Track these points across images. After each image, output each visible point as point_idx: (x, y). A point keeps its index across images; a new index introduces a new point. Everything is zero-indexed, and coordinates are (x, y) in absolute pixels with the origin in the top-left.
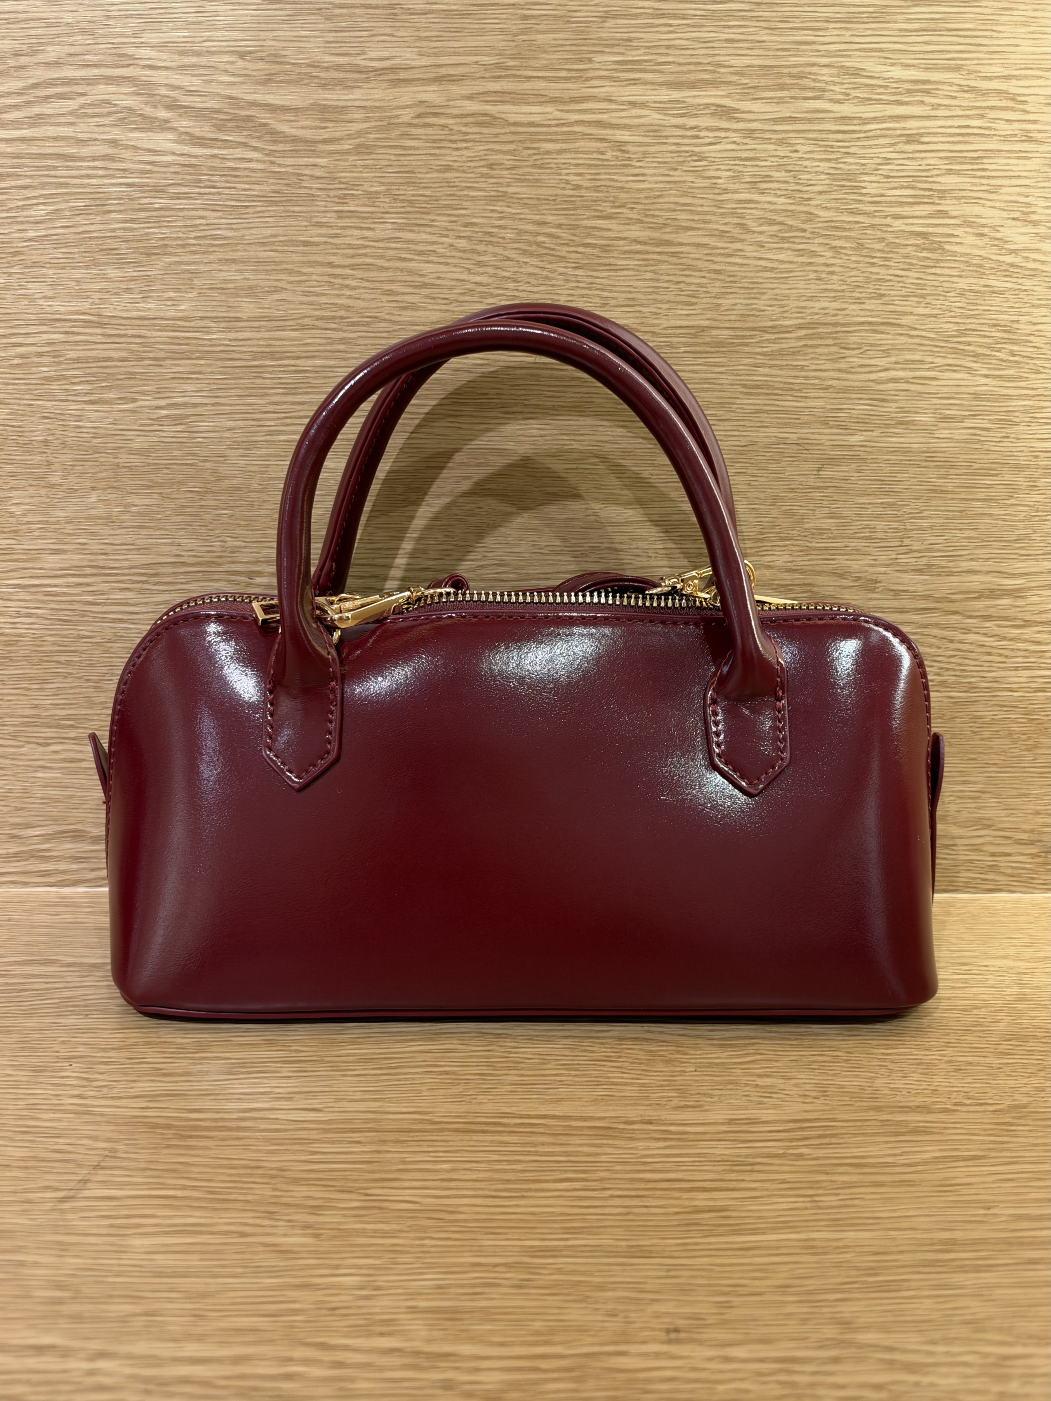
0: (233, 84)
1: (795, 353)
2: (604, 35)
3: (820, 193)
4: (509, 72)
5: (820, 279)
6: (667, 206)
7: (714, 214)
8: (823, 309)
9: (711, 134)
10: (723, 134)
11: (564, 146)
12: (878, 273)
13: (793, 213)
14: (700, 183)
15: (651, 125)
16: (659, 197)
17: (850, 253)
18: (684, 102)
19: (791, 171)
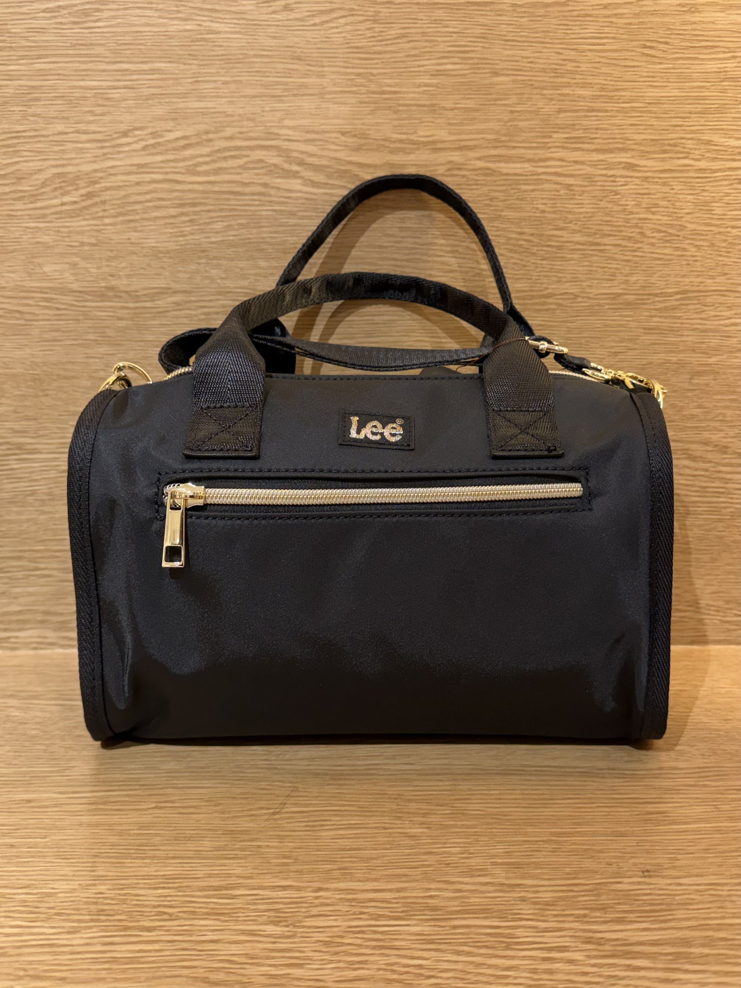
0: (336, 150)
1: (674, 308)
2: (558, 122)
3: (688, 213)
4: (502, 144)
5: (688, 264)
6: (596, 222)
7: (625, 226)
8: (691, 282)
9: (623, 180)
10: (629, 180)
11: (535, 187)
12: (723, 261)
13: (671, 226)
14: (616, 208)
15: (587, 174)
16: (591, 217)
17: (706, 248)
18: (606, 161)
19: (669, 201)
